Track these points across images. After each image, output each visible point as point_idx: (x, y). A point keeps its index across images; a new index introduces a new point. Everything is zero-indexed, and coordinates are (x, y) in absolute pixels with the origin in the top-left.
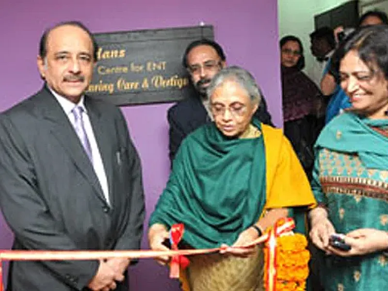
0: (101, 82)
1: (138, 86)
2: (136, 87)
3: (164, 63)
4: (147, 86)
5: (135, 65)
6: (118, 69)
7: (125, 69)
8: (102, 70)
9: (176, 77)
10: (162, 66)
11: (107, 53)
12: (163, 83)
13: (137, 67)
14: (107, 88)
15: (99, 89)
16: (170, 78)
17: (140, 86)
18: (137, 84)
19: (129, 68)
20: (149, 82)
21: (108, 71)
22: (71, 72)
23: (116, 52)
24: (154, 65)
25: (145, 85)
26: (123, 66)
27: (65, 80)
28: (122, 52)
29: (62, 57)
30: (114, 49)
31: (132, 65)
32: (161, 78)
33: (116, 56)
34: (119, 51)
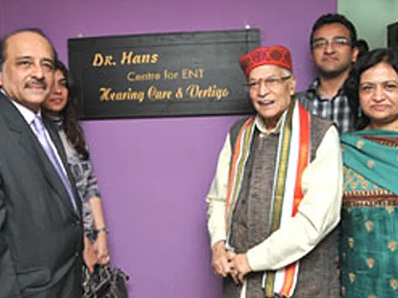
0: (130, 89)
1: (171, 96)
2: (168, 97)
3: (201, 71)
4: (181, 96)
5: (169, 72)
6: (150, 76)
7: (158, 76)
8: (132, 76)
9: (215, 86)
10: (199, 74)
11: (139, 57)
12: (199, 93)
13: (171, 74)
14: (137, 96)
15: (129, 97)
16: (207, 88)
17: (173, 95)
18: (170, 93)
19: (162, 76)
20: (184, 91)
21: (138, 77)
22: (34, 77)
23: (148, 56)
24: (190, 72)
25: (180, 94)
26: (155, 73)
27: (27, 86)
28: (155, 56)
29: (25, 63)
30: (146, 54)
31: (166, 72)
32: (198, 87)
33: (148, 61)
34: (151, 55)
